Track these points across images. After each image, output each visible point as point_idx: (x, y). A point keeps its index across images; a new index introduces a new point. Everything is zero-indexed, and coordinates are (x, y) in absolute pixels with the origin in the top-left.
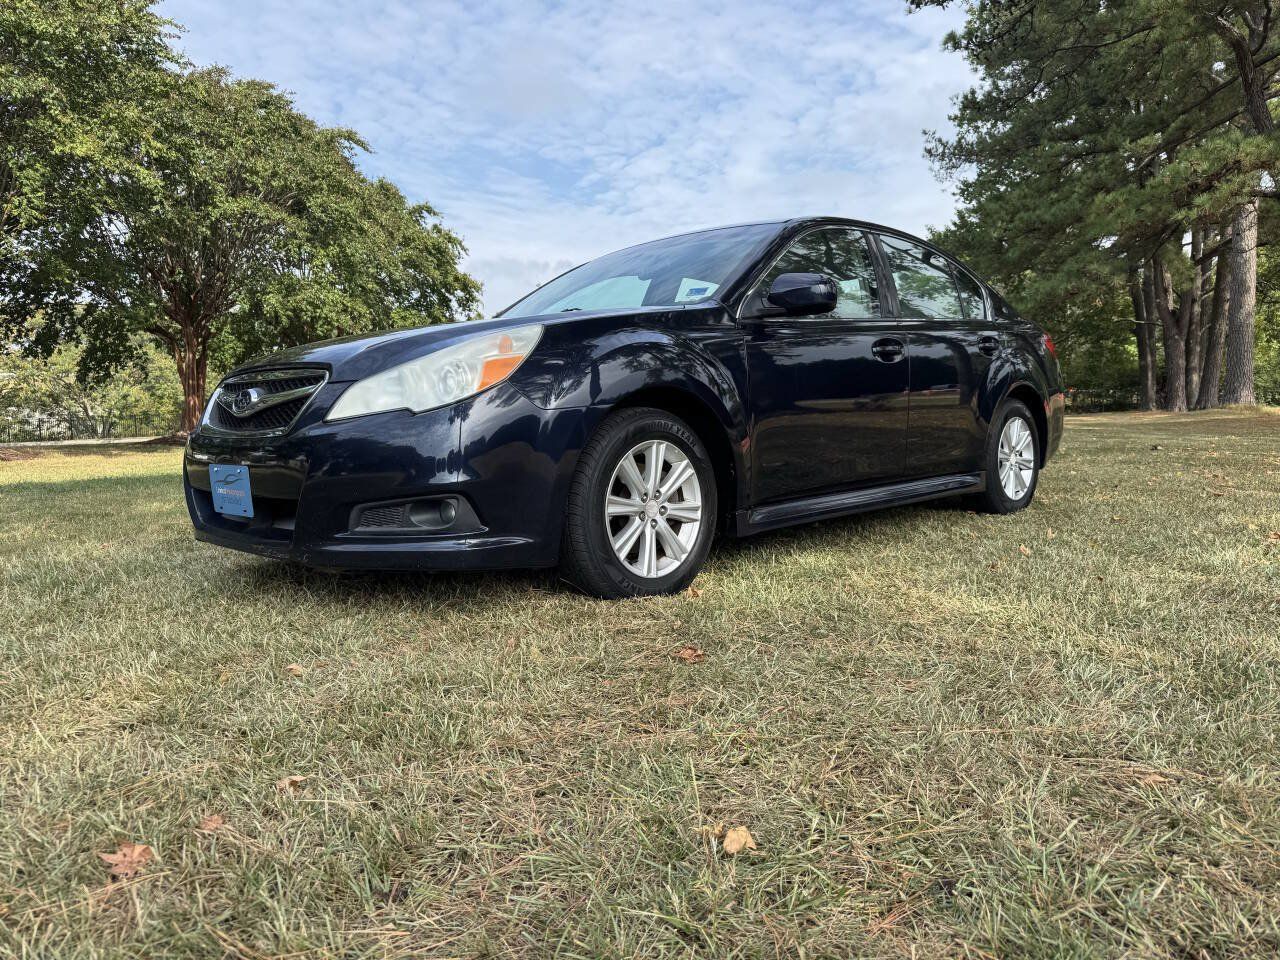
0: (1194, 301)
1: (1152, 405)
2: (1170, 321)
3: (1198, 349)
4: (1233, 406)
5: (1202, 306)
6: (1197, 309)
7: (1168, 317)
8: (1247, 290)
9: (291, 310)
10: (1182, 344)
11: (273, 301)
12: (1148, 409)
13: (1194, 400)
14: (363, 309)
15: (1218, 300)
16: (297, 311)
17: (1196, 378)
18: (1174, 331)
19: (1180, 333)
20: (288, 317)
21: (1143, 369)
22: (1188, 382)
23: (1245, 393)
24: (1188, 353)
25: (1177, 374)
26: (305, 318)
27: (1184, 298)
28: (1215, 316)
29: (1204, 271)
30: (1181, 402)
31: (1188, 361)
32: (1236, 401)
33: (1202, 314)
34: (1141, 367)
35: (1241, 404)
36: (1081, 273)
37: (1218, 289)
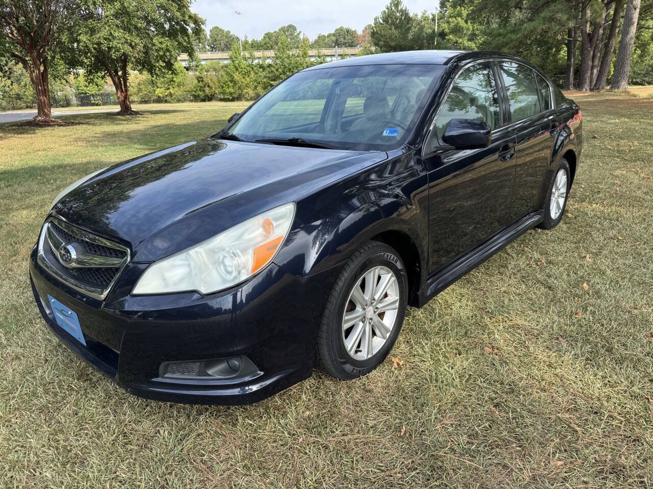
0: (601, 27)
1: (571, 87)
2: (587, 39)
3: (599, 55)
4: (616, 90)
5: (604, 30)
6: (601, 31)
7: (586, 37)
8: (633, 24)
9: (96, 44)
10: (592, 53)
11: (84, 39)
12: (569, 89)
13: (594, 83)
14: (137, 40)
15: (613, 27)
16: (99, 44)
17: (595, 71)
18: (589, 45)
19: (591, 47)
20: (95, 49)
21: (569, 66)
22: (592, 74)
23: (623, 83)
24: (594, 57)
25: (587, 70)
26: (104, 48)
27: (595, 25)
28: (611, 36)
29: (607, 10)
30: (587, 86)
31: (593, 62)
32: (618, 88)
33: (603, 34)
34: (568, 65)
35: (621, 89)
36: (552, 19)
37: (614, 20)
